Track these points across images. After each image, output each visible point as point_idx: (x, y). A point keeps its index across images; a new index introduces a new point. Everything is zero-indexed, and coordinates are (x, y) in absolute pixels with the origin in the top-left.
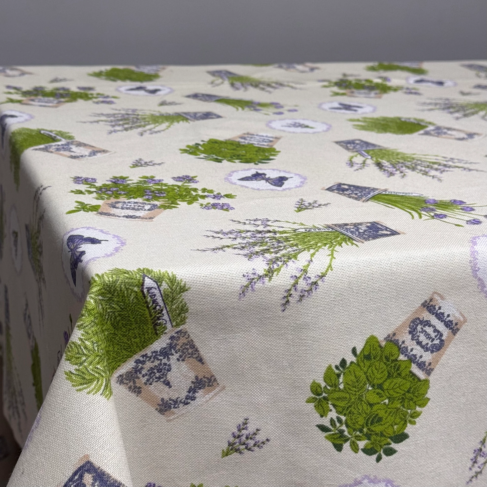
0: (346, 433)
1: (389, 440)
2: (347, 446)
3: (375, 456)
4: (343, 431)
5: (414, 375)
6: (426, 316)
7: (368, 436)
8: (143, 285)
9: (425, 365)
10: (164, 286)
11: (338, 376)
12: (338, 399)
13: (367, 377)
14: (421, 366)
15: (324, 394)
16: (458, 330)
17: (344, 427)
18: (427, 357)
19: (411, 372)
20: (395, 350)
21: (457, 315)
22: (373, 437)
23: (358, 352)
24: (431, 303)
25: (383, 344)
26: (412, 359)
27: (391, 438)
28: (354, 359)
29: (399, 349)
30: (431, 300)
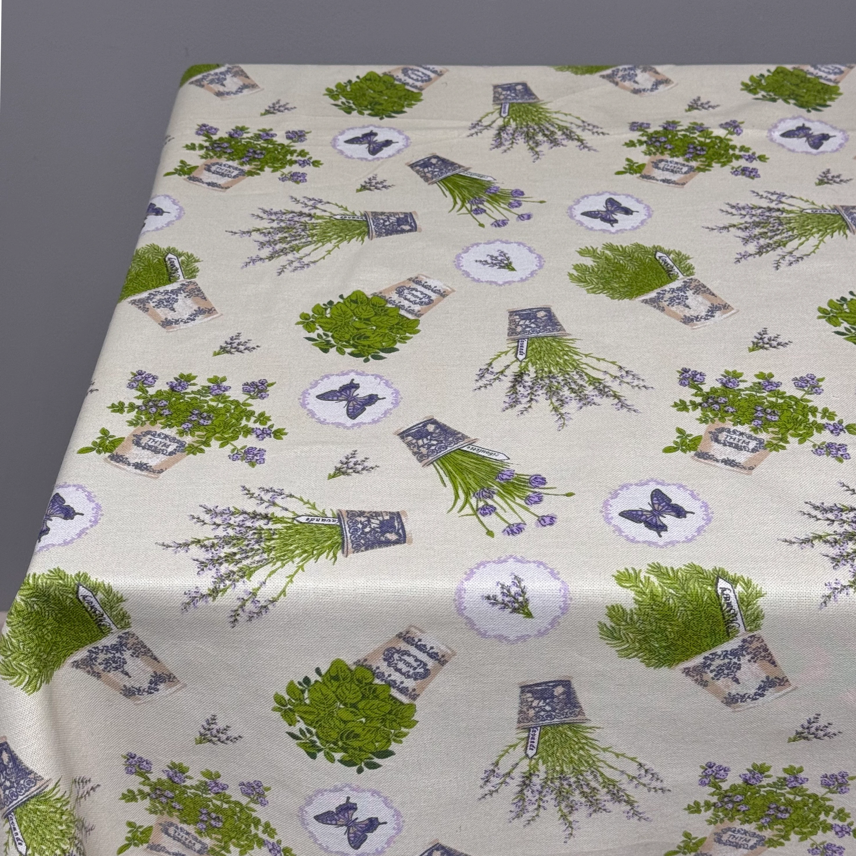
0: (318, 744)
1: (370, 755)
2: (320, 755)
3: (355, 768)
4: (315, 742)
5: (394, 698)
6: (403, 646)
7: (345, 750)
8: (77, 592)
9: (408, 691)
10: (100, 595)
11: (303, 692)
12: (305, 712)
13: (337, 696)
14: (403, 691)
15: (289, 706)
16: (446, 661)
17: (315, 738)
18: (410, 683)
19: (390, 696)
20: (369, 674)
21: (443, 648)
22: (350, 751)
23: (323, 672)
24: (408, 635)
25: (353, 668)
26: (391, 684)
27: (373, 753)
28: (319, 679)
29: (374, 674)
30: (408, 632)
